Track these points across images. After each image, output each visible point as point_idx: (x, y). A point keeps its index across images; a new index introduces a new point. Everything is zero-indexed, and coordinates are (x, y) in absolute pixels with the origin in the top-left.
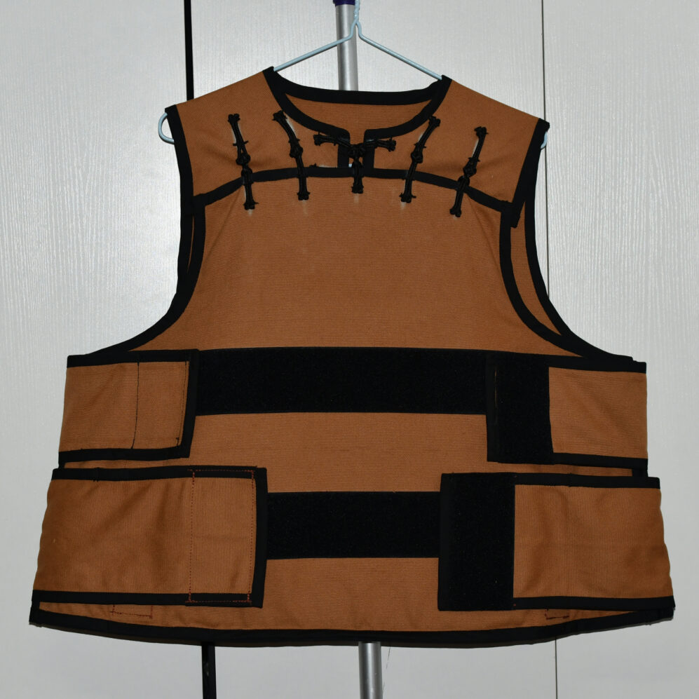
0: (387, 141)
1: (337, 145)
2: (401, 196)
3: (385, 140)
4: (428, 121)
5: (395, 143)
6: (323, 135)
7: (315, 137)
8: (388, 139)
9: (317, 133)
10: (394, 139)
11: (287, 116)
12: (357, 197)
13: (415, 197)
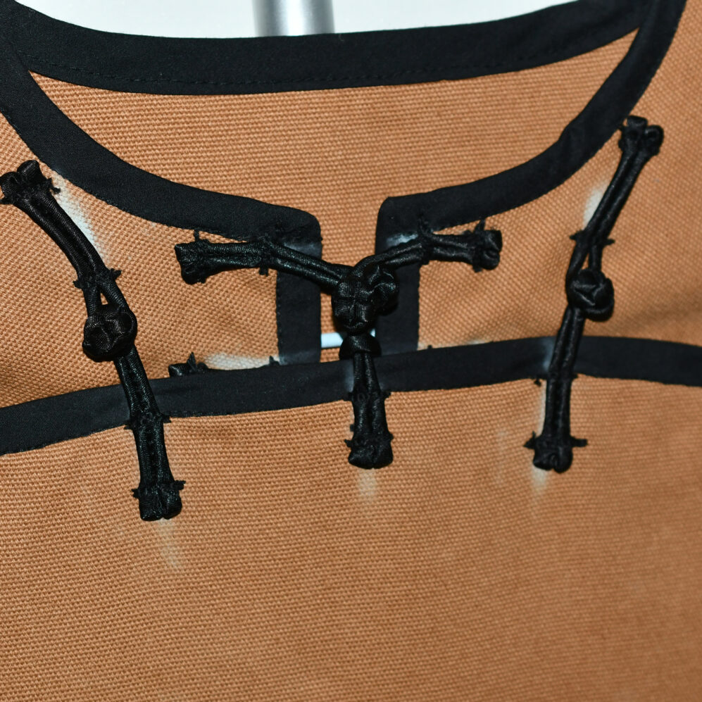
0: (466, 237)
1: (273, 273)
2: (532, 443)
3: (458, 230)
4: (617, 135)
5: (497, 236)
6: (215, 238)
7: (181, 252)
8: (471, 226)
9: (187, 236)
10: (491, 222)
11: (59, 181)
12: (368, 479)
13: (582, 443)
